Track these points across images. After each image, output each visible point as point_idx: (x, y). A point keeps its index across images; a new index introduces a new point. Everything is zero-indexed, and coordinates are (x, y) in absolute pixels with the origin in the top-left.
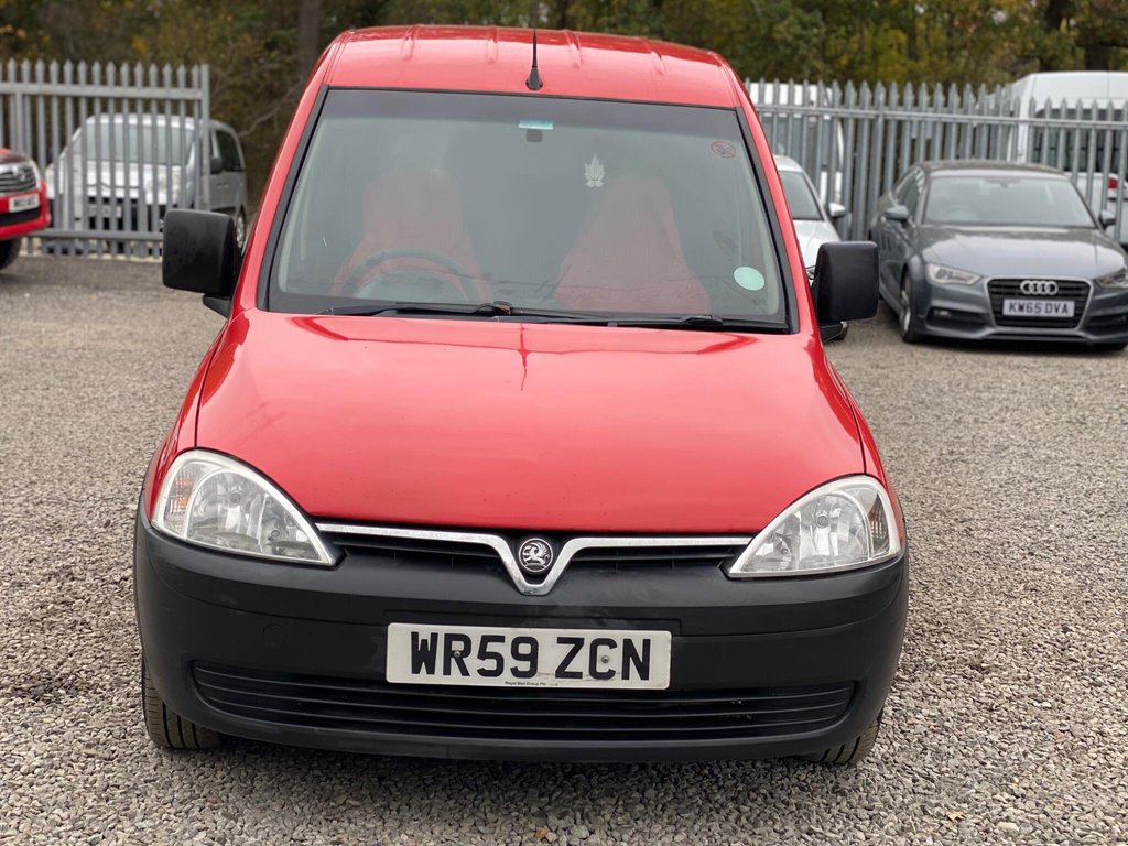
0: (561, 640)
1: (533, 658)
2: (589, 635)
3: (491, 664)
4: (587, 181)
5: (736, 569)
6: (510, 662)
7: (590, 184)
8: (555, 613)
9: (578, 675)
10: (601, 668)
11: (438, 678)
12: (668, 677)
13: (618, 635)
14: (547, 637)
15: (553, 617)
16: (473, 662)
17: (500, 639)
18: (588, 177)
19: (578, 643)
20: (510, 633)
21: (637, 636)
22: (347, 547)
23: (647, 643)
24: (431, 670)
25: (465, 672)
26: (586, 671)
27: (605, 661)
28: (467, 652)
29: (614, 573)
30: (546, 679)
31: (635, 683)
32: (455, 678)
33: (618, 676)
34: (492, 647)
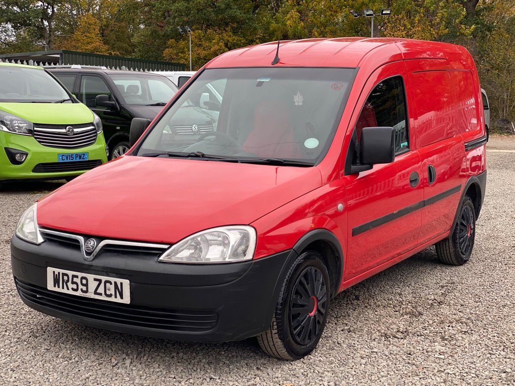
0: (95, 280)
1: (86, 285)
2: (104, 278)
3: (75, 286)
4: (295, 103)
5: (161, 258)
6: (80, 287)
7: (296, 104)
8: (92, 268)
9: (101, 294)
10: (108, 293)
11: (60, 290)
12: (129, 299)
13: (113, 280)
14: (91, 277)
15: (92, 270)
16: (70, 285)
17: (77, 277)
18: (295, 101)
19: (100, 281)
20: (80, 275)
21: (119, 281)
22: (47, 239)
23: (121, 284)
24: (59, 287)
25: (68, 289)
26: (103, 293)
27: (109, 290)
28: (68, 281)
29: (118, 255)
30: (91, 295)
31: (118, 300)
32: (65, 291)
33: (113, 297)
34: (75, 280)
